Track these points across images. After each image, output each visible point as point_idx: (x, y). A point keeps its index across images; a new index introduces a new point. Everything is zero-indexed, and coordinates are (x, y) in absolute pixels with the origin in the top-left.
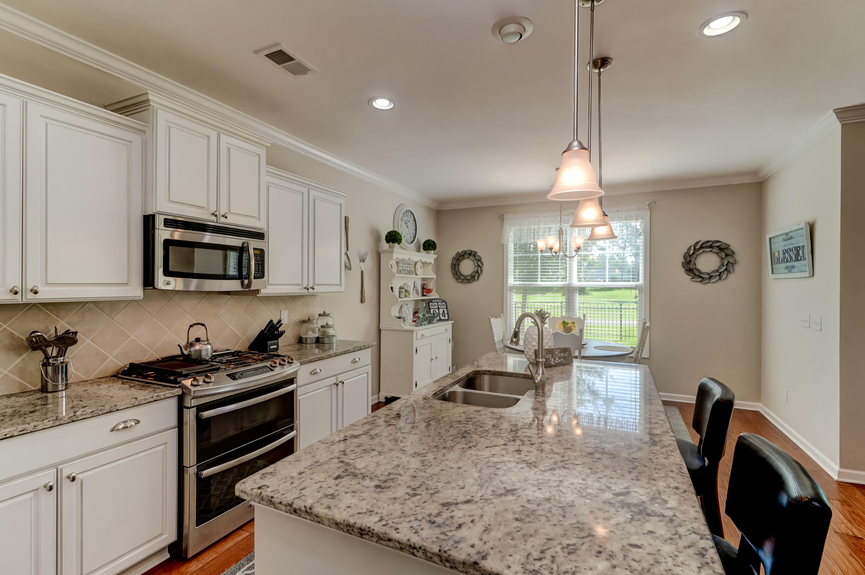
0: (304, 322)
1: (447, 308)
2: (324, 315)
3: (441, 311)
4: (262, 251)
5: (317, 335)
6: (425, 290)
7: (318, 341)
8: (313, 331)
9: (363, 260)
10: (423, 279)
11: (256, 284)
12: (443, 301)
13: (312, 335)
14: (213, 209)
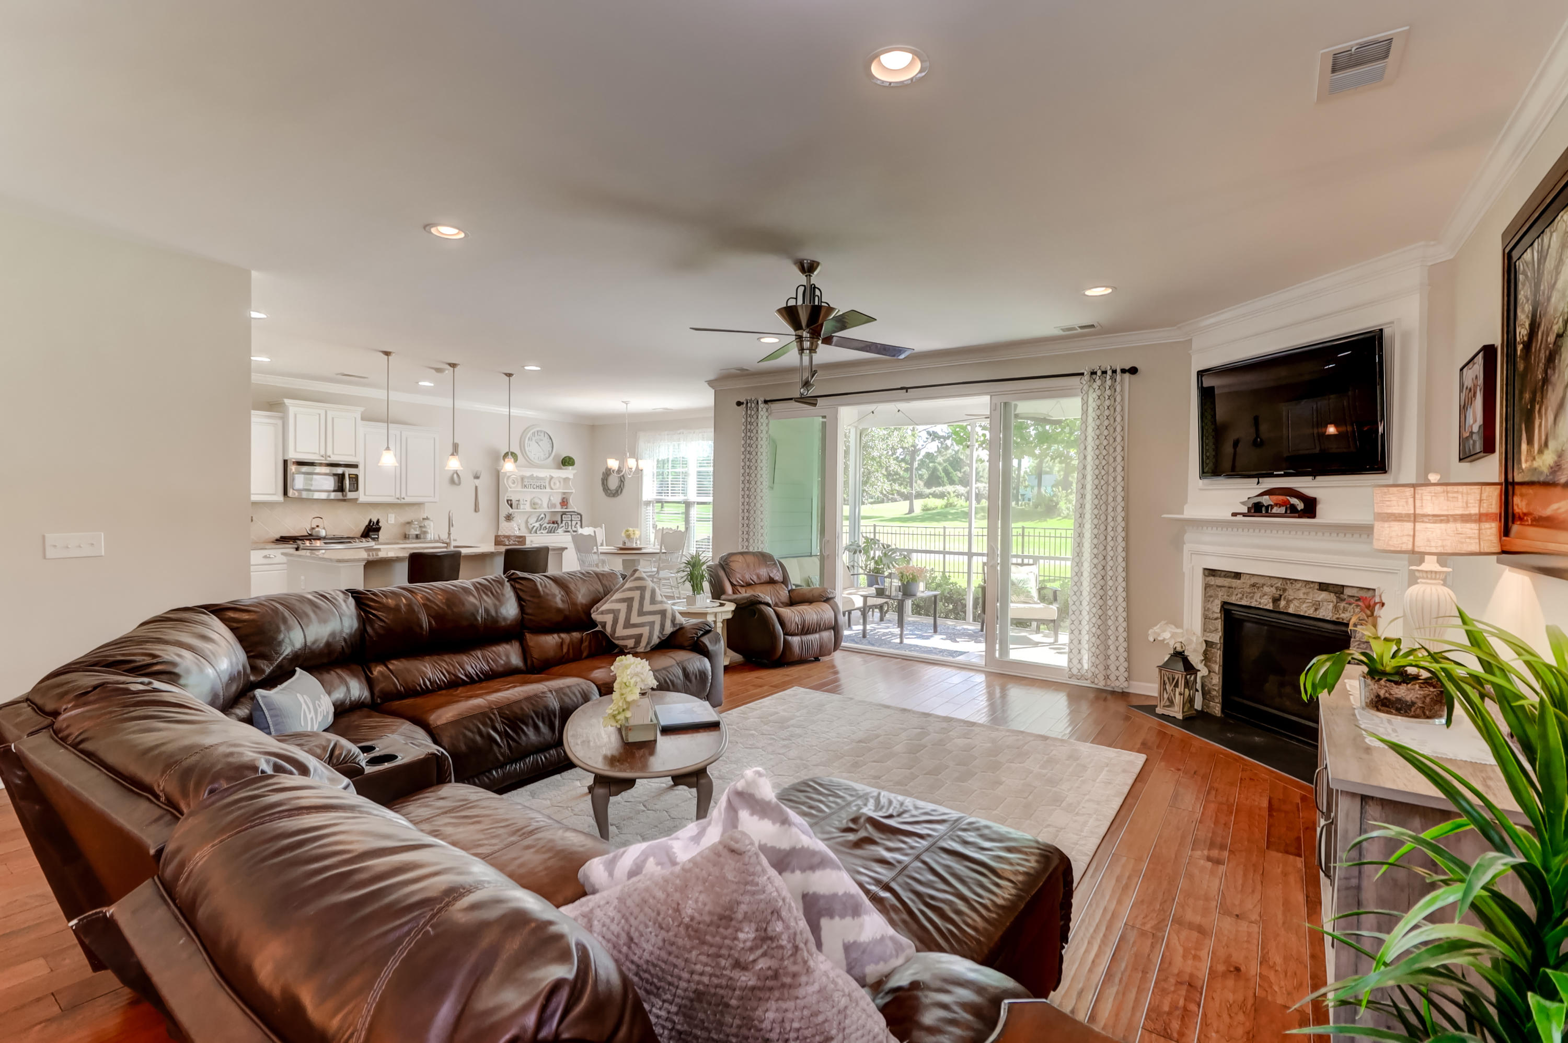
0: (409, 523)
1: (581, 521)
2: (427, 519)
3: (574, 523)
4: (357, 476)
5: (417, 533)
6: (564, 503)
7: (417, 537)
8: (415, 529)
9: (477, 477)
10: (564, 493)
11: (351, 495)
12: (579, 514)
13: (414, 532)
14: (323, 453)
